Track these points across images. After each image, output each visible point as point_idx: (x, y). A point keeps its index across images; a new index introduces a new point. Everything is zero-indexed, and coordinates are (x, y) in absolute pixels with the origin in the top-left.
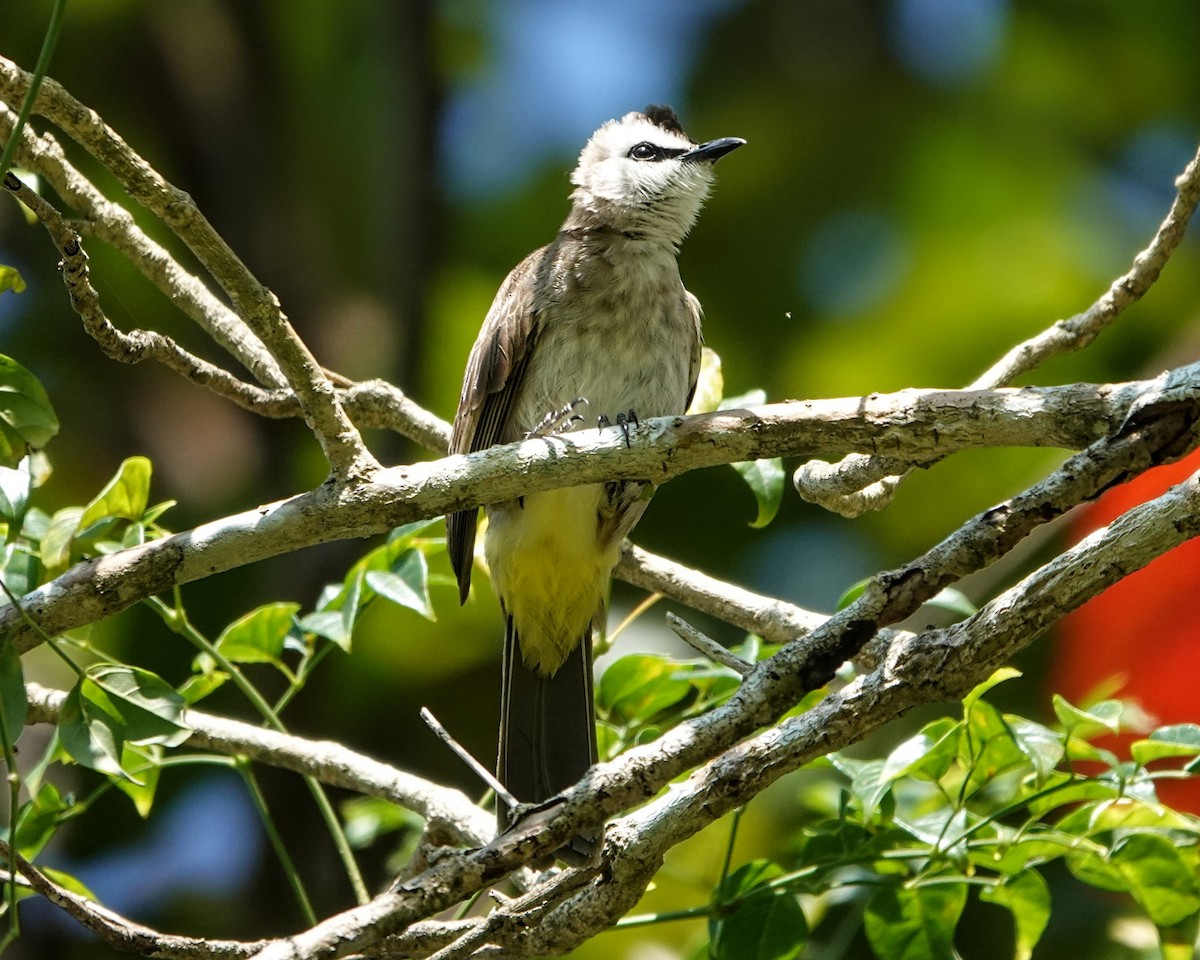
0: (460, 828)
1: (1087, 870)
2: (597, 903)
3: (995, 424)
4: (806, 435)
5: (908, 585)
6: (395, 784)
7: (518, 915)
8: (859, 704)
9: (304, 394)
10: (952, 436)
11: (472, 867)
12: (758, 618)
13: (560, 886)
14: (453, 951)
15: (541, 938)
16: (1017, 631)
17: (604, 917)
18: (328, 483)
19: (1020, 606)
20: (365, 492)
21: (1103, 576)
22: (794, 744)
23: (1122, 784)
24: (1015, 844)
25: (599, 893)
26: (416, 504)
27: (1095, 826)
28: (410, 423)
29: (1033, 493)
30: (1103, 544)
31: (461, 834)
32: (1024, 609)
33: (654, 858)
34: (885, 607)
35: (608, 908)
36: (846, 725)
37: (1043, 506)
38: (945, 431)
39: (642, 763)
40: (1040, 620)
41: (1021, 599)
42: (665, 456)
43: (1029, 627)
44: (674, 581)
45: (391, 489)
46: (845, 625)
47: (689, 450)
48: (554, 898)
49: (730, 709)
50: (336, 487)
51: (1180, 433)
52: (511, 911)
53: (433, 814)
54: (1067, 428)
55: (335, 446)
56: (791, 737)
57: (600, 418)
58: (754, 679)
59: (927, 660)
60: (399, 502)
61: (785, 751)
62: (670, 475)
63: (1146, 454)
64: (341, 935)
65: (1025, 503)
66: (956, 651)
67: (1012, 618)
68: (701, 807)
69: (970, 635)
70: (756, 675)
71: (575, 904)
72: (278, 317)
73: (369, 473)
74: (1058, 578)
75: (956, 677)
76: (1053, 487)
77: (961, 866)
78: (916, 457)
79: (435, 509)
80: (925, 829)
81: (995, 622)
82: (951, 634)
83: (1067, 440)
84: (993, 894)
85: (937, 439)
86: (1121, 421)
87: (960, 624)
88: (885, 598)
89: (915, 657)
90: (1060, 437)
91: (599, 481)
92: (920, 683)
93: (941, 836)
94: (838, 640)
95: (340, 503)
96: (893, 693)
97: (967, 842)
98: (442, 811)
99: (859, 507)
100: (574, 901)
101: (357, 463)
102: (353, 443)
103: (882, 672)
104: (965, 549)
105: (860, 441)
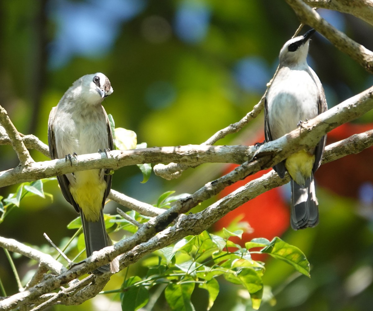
0: (50, 266)
1: (230, 278)
2: (90, 290)
3: (215, 156)
4: (159, 157)
5: (188, 202)
6: (31, 252)
7: (67, 293)
8: (169, 235)
9: (13, 140)
10: (202, 159)
11: (58, 281)
12: (140, 208)
13: (79, 285)
14: (47, 303)
15: (73, 300)
16: (216, 215)
17: (92, 294)
18: (19, 166)
19: (217, 208)
20: (30, 169)
21: (242, 200)
22: (150, 246)
23: (242, 255)
24: (210, 272)
25: (91, 287)
26: (45, 173)
27: (233, 266)
28: (40, 148)
29: (226, 177)
30: (243, 191)
31: (50, 268)
32: (219, 209)
33: (107, 278)
34: (181, 209)
35: (93, 292)
36: (165, 241)
37: (228, 181)
38: (200, 157)
39: (108, 252)
40: (223, 213)
41: (218, 206)
42: (118, 162)
43: (220, 214)
44: (116, 197)
45: (37, 169)
46: (169, 214)
47: (125, 160)
48: (78, 289)
49: (135, 237)
50: (21, 167)
51: (269, 161)
52: (65, 292)
53: (42, 262)
54: (236, 158)
55: (21, 155)
56: (149, 244)
57: (99, 150)
58: (142, 229)
59: (190, 223)
60: (40, 173)
61: (147, 248)
62: (119, 167)
63: (259, 167)
64: (19, 299)
65: (223, 180)
66: (198, 221)
67: (215, 212)
68: (122, 264)
69: (203, 216)
70: (142, 227)
71: (83, 290)
72: (6, 117)
73: (31, 164)
74: (229, 200)
75: (198, 228)
76: (232, 175)
77: (194, 278)
78: (191, 165)
79: (50, 175)
80: (184, 267)
81: (210, 212)
82: (197, 216)
83: (236, 161)
84: (203, 285)
85: (198, 160)
86: (252, 157)
87: (200, 213)
88: (181, 206)
89: (186, 222)
90: (234, 161)
91: (98, 168)
92: (187, 229)
93: (189, 269)
94: (167, 218)
95: (22, 172)
96: (179, 232)
97: (196, 271)
98: (44, 261)
99: (171, 177)
100: (83, 289)
101: (28, 160)
102: (27, 155)
103: (176, 226)
104: (205, 193)
105: (175, 159)
